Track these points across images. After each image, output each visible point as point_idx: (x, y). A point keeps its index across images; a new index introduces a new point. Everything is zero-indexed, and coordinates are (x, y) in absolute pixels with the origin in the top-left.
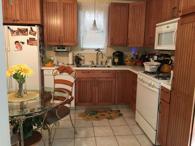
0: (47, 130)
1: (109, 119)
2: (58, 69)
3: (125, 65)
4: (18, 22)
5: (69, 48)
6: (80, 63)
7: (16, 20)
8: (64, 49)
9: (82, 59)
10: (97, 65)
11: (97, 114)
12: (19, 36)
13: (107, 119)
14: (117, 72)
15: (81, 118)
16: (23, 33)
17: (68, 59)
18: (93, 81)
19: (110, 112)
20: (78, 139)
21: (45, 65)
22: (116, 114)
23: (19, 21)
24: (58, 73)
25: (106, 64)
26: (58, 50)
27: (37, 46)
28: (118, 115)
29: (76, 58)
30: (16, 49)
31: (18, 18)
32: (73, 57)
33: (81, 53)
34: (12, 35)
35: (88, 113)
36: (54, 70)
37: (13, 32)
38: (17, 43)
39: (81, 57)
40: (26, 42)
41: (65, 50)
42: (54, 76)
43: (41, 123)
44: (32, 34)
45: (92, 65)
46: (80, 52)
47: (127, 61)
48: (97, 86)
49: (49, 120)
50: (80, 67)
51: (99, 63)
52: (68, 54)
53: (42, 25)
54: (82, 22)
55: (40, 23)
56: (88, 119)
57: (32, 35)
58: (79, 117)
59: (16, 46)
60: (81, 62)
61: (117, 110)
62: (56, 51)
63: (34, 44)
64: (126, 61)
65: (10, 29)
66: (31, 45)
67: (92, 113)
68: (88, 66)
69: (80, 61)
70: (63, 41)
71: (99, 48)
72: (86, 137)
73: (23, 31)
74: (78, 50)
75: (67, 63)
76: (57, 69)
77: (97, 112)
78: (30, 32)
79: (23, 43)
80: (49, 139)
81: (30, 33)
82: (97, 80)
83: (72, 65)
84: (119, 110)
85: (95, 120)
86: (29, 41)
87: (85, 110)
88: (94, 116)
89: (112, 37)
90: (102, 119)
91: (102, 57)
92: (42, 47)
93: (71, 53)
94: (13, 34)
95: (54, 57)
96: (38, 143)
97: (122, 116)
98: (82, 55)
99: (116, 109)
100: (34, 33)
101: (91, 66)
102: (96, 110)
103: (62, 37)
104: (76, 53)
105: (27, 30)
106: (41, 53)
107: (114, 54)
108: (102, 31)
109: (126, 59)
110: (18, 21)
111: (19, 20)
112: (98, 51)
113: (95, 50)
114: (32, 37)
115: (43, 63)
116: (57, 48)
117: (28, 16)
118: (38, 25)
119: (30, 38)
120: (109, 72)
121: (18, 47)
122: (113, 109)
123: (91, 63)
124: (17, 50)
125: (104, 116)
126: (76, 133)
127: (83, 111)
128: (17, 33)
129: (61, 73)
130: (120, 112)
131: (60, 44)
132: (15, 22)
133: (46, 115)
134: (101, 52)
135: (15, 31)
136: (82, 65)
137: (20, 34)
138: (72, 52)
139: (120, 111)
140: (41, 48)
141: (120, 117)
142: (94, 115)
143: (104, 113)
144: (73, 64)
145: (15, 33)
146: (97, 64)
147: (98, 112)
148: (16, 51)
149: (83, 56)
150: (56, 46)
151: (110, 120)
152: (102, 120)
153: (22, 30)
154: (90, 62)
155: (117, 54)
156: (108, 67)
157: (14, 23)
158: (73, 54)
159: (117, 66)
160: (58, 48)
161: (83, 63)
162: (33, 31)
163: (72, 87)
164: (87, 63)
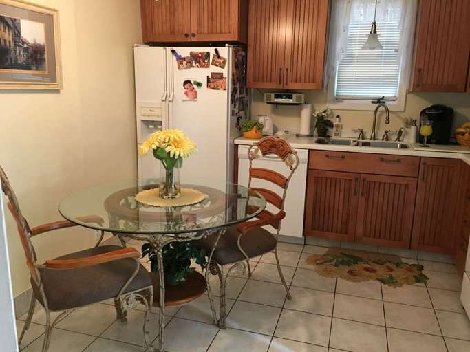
0: (217, 276)
1: (384, 284)
2: (259, 145)
3: (457, 144)
4: (194, 39)
5: (303, 95)
6: (328, 134)
7: (189, 34)
8: (290, 97)
9: (334, 124)
10: (372, 141)
11: (354, 263)
12: (192, 69)
13: (378, 283)
14: (425, 164)
15: (312, 267)
16: (199, 62)
17: (300, 122)
18: (354, 181)
19: (393, 266)
20: (291, 312)
21: (245, 133)
22: (410, 273)
23: (196, 37)
24: (260, 153)
25: (398, 139)
26: (276, 101)
27: (226, 91)
28: (414, 276)
29: (319, 120)
30: (185, 97)
31: (194, 29)
32: (312, 117)
33: (331, 110)
34: (179, 68)
35: (333, 259)
36: (252, 146)
37: (181, 60)
38: (187, 85)
39: (332, 117)
40: (204, 82)
41: (291, 101)
42: (251, 159)
43: (206, 258)
44: (217, 64)
45: (360, 140)
46: (330, 106)
47: (463, 134)
48: (362, 194)
49: (222, 254)
50: (327, 143)
51: (381, 134)
52: (301, 109)
53: (245, 42)
54: (342, 30)
55: (236, 39)
56: (327, 273)
57: (217, 66)
58: (308, 264)
59: (185, 90)
60: (332, 132)
61: (414, 265)
62: (272, 102)
63: (219, 87)
64: (458, 133)
65: (176, 55)
66: (214, 88)
67: (343, 260)
68: (347, 143)
69: (329, 128)
70: (288, 80)
71: (383, 97)
72: (312, 313)
73: (200, 58)
74: (326, 102)
75: (297, 133)
76: (257, 144)
77: (357, 260)
78: (213, 61)
79: (199, 84)
80: (222, 296)
81: (214, 63)
82: (364, 180)
83: (308, 136)
84: (422, 266)
85: (345, 278)
86: (211, 80)
87: (327, 249)
88: (347, 269)
89: (421, 67)
90: (364, 280)
91: (388, 120)
92: (240, 94)
93: (307, 108)
94: (181, 66)
95: (267, 118)
96: (197, 299)
97: (426, 283)
98: (336, 113)
99: (411, 262)
100: (221, 61)
101: (356, 143)
102: (354, 254)
103: (287, 69)
104: (320, 109)
105: (208, 54)
106: (235, 107)
107: (423, 113)
108: (396, 51)
109: (460, 127)
110: (194, 35)
111: (196, 33)
112: (377, 105)
113: (373, 103)
114: (217, 70)
115: (240, 130)
116: (273, 95)
117: (214, 23)
118: (230, 43)
119: (212, 73)
120: (399, 161)
121: (189, 94)
122: (404, 261)
123: (357, 135)
124: (188, 99)
125: (373, 274)
126: (288, 297)
127: (322, 251)
128: (190, 62)
129: (264, 154)
130: (423, 272)
131: (281, 87)
132: (188, 40)
133: (216, 244)
134: (386, 107)
135: (184, 59)
136: (334, 138)
137: (194, 65)
138: (309, 106)
139: (422, 269)
140: (238, 95)
141: (417, 284)
142: (347, 267)
143: (376, 265)
144: (311, 136)
145: (185, 63)
146: (374, 139)
147: (360, 259)
148: (185, 102)
149: (338, 117)
150: (271, 91)
151: (386, 285)
152: (362, 282)
153: (198, 56)
154: (355, 131)
155: (432, 113)
156: (404, 147)
157: (186, 41)
158: (313, 111)
159: (426, 146)
160: (276, 97)
161: (336, 135)
162: (219, 57)
163: (284, 188)
164: (346, 134)
